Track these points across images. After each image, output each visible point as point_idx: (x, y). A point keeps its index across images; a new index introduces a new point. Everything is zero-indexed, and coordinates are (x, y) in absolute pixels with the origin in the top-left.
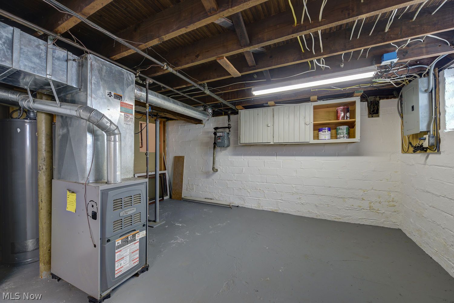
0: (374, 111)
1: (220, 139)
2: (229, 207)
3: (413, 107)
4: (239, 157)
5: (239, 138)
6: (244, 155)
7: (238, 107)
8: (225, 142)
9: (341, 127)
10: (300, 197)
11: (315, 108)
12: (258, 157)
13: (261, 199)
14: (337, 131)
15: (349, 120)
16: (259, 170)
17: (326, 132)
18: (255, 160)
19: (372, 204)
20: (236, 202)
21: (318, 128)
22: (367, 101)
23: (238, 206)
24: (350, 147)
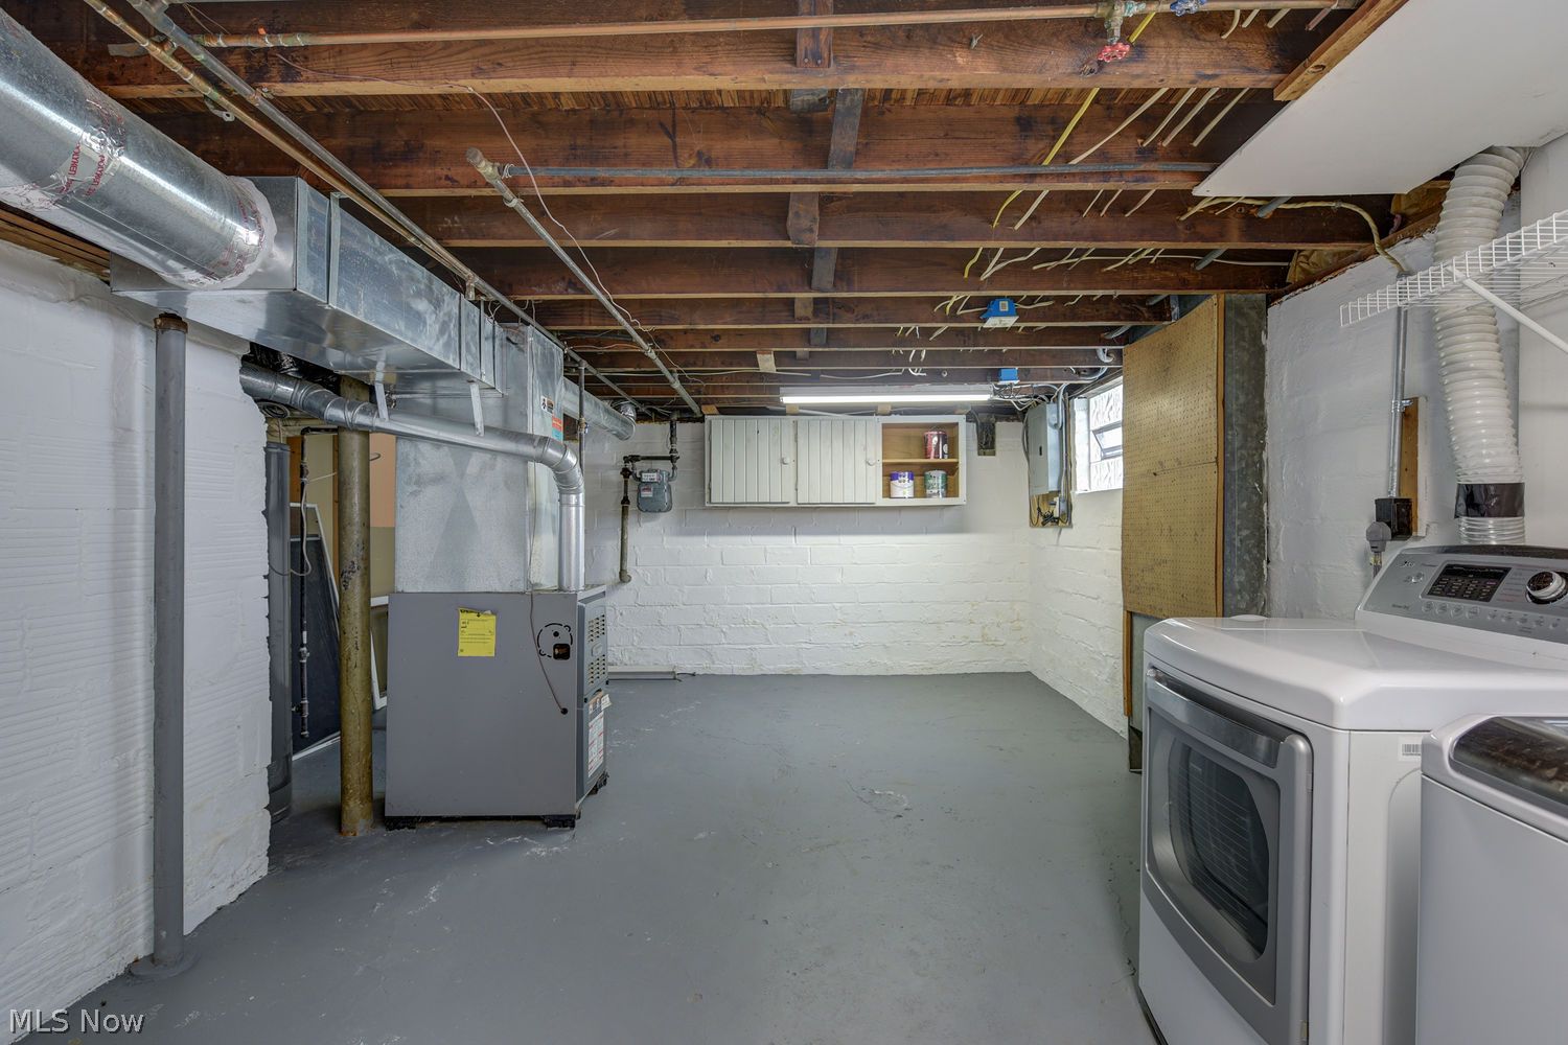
0: (987, 444)
1: (649, 490)
2: (672, 678)
3: (1041, 449)
4: (696, 539)
5: (707, 490)
6: (709, 534)
7: (706, 409)
8: (663, 497)
9: (933, 473)
10: (853, 630)
11: (885, 426)
12: (747, 539)
13: (757, 646)
14: (925, 481)
15: (946, 460)
16: (752, 572)
17: (904, 481)
18: (741, 547)
19: (986, 631)
20: (687, 665)
21: (890, 474)
22: (976, 421)
23: (693, 675)
24: (948, 515)
